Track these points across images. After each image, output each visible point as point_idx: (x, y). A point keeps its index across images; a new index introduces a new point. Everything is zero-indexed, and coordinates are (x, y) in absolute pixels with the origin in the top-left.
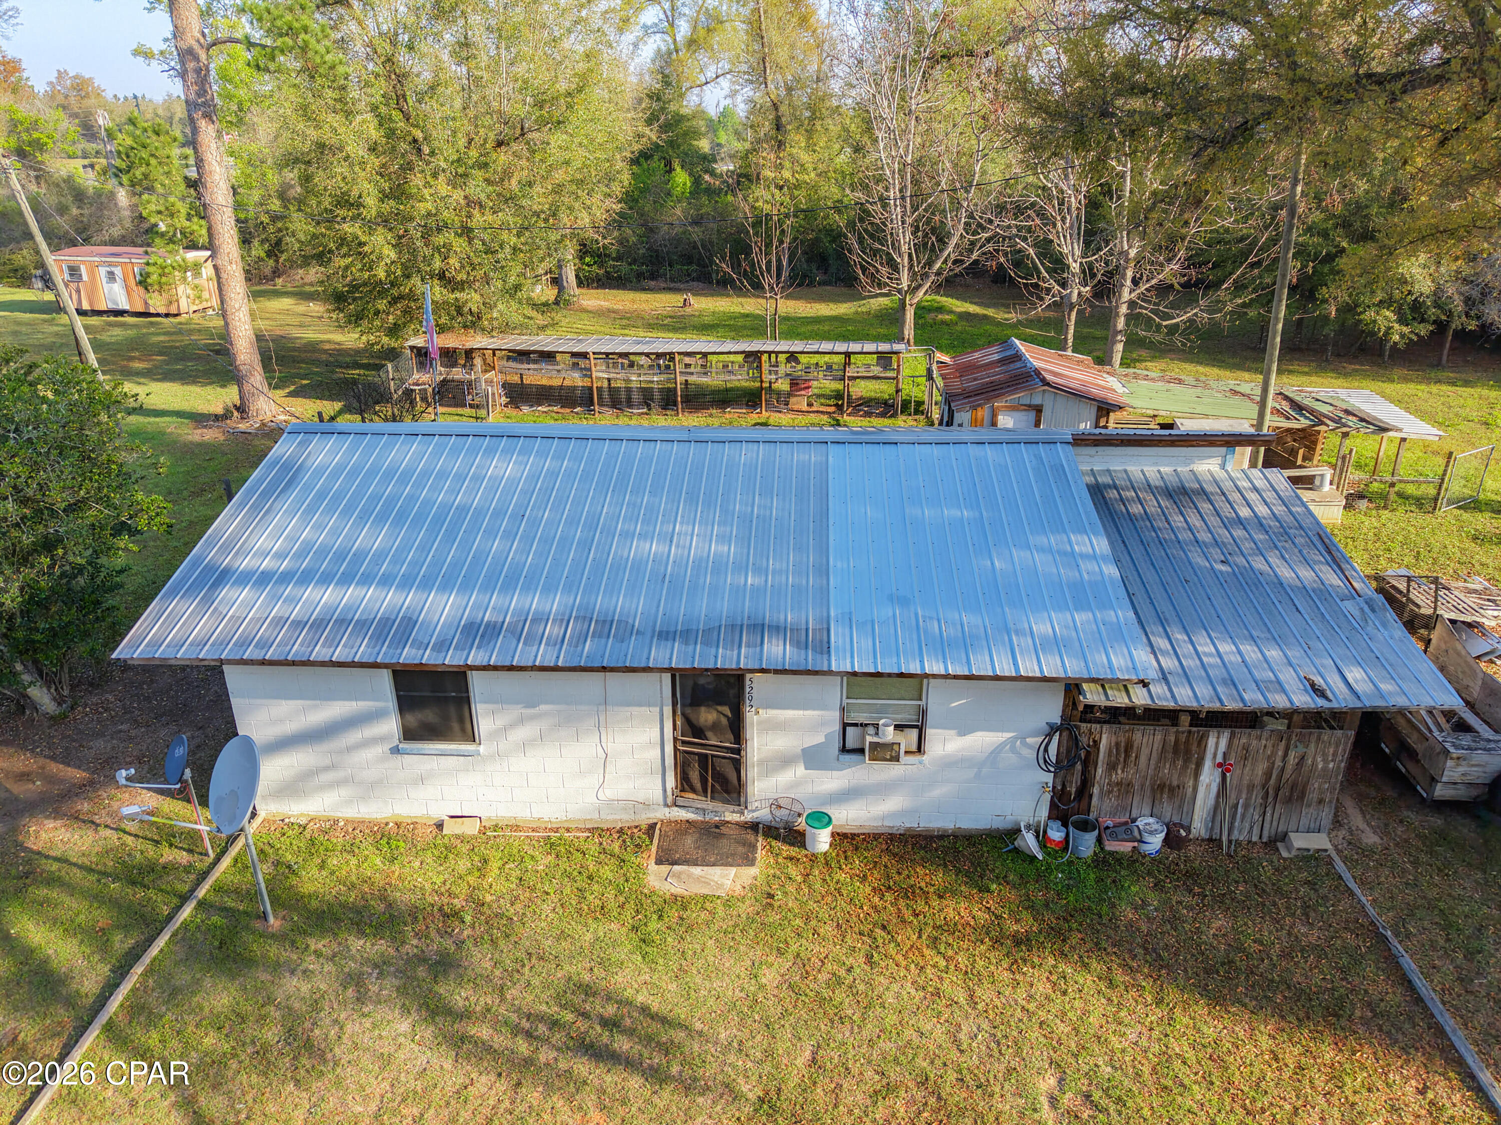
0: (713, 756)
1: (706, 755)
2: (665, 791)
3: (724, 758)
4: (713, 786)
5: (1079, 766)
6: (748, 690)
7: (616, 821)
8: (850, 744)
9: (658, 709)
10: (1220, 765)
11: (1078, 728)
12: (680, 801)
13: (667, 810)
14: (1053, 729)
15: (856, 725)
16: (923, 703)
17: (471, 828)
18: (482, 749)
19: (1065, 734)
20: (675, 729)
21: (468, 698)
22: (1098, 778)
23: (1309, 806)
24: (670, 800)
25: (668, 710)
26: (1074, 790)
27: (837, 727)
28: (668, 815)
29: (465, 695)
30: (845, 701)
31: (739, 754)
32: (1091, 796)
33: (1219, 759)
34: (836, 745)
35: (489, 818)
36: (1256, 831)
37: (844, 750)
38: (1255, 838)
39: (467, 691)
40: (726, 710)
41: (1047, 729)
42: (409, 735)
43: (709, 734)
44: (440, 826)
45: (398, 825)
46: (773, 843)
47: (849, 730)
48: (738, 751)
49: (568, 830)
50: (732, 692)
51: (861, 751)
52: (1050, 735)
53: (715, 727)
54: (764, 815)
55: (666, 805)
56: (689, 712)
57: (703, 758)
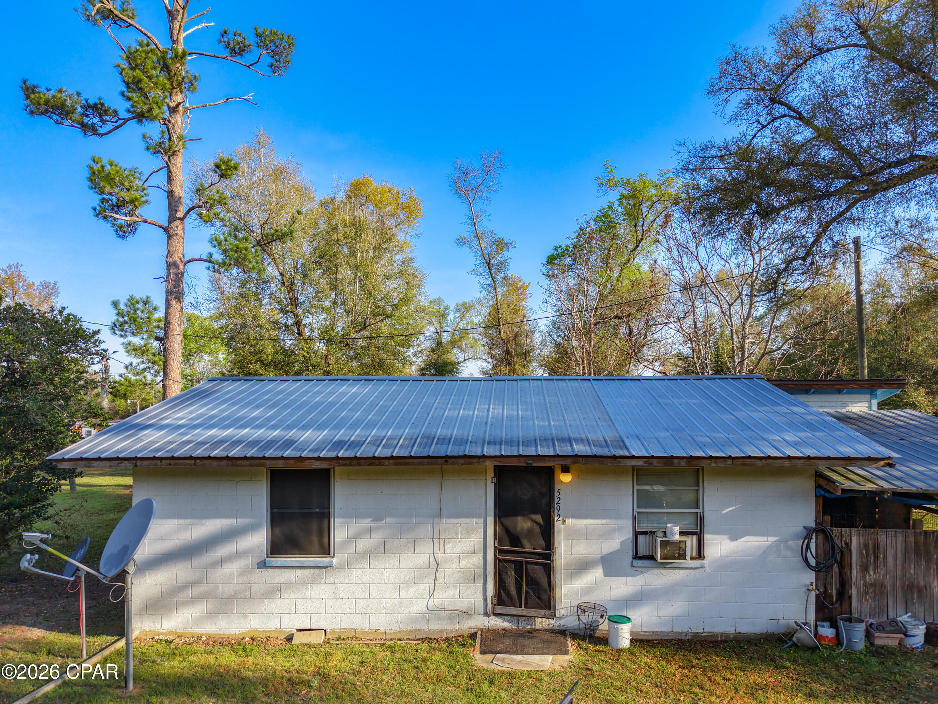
0: (527, 563)
1: (521, 562)
2: (485, 600)
3: (537, 564)
4: (527, 592)
5: (836, 568)
6: (556, 500)
7: (441, 631)
8: (641, 552)
9: (482, 520)
11: (831, 532)
12: (499, 610)
13: (486, 619)
14: (808, 533)
15: (645, 533)
16: (700, 510)
17: (317, 638)
18: (335, 560)
19: (821, 537)
20: (495, 538)
21: (329, 513)
22: (854, 579)
24: (489, 609)
25: (491, 522)
26: (834, 592)
27: (628, 535)
28: (486, 624)
29: (326, 511)
30: (636, 510)
31: (550, 560)
32: (850, 597)
34: (630, 552)
35: (333, 630)
37: (636, 557)
39: (329, 507)
40: (539, 518)
41: (805, 533)
42: (275, 547)
43: (525, 542)
44: (290, 639)
45: (253, 639)
46: (581, 643)
47: (641, 538)
48: (548, 557)
49: (400, 640)
50: (544, 501)
51: (652, 557)
52: (808, 537)
53: (530, 532)
54: (571, 622)
55: (486, 614)
56: (508, 521)
57: (518, 566)
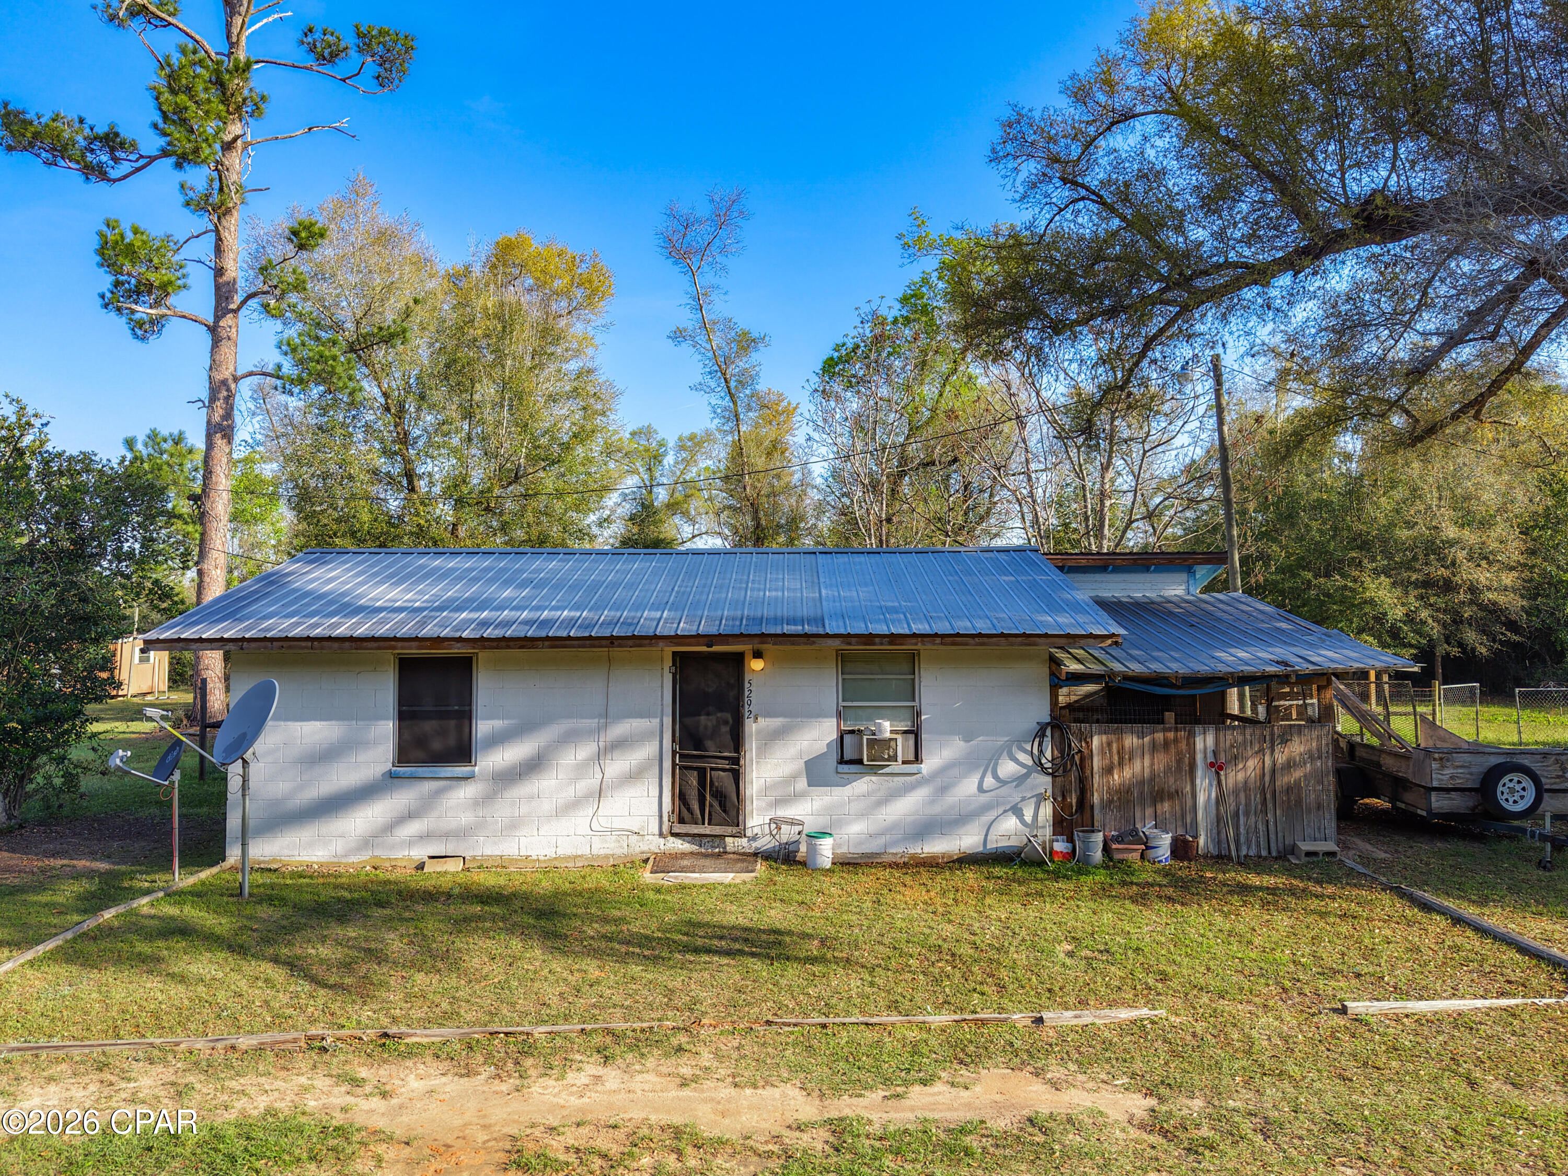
0: (712, 769)
1: (705, 769)
2: (661, 817)
3: (724, 770)
4: (711, 806)
5: (1075, 771)
6: (747, 693)
7: (607, 857)
8: (848, 756)
9: (658, 720)
10: (1212, 765)
11: (1069, 727)
12: (678, 828)
13: (662, 841)
14: (1043, 730)
15: (852, 732)
16: (916, 704)
17: (454, 867)
18: (477, 769)
19: (1057, 733)
20: (673, 741)
21: (471, 711)
22: (1096, 786)
23: (1309, 811)
24: (665, 829)
25: (668, 721)
26: (1074, 801)
27: (834, 736)
28: (662, 847)
29: (467, 708)
30: (842, 704)
31: (738, 764)
32: (1092, 807)
33: (1210, 759)
34: (834, 757)
35: (474, 858)
36: (1263, 843)
37: (842, 761)
38: (1264, 853)
39: (470, 704)
40: (725, 715)
41: (1039, 728)
42: (404, 755)
43: (709, 744)
46: (772, 863)
47: (847, 738)
48: (736, 761)
49: (556, 868)
50: (732, 694)
51: (859, 762)
52: (1042, 734)
53: (715, 734)
54: (765, 843)
55: (661, 835)
56: (689, 721)
57: (702, 772)
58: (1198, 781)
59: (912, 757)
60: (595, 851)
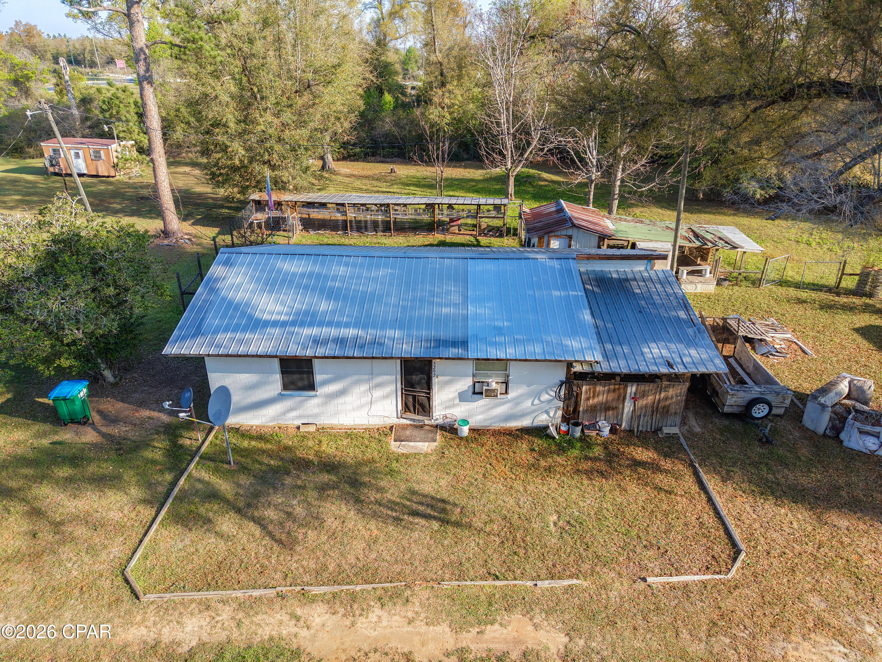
0: (418, 396)
1: (415, 396)
2: (397, 411)
3: (423, 396)
4: (418, 409)
5: (573, 399)
6: (433, 367)
7: (375, 425)
8: (476, 391)
9: (394, 377)
10: (633, 398)
11: (573, 382)
12: (404, 416)
13: (398, 420)
14: (562, 383)
15: (479, 382)
16: (507, 372)
17: (312, 429)
18: (318, 393)
19: (567, 385)
20: (402, 384)
21: (313, 371)
22: (582, 404)
23: (671, 415)
24: (399, 416)
25: (399, 377)
26: (572, 409)
27: (471, 384)
28: (398, 422)
29: (311, 370)
30: (475, 372)
32: (579, 412)
33: (633, 396)
34: (471, 391)
35: (320, 424)
36: (649, 427)
37: (474, 393)
38: (649, 430)
39: (312, 368)
40: (424, 376)
41: (560, 383)
42: (285, 387)
43: (417, 386)
44: (298, 428)
45: (280, 428)
46: (444, 433)
47: (477, 384)
48: (429, 394)
49: (355, 429)
50: (427, 368)
51: (481, 393)
52: (561, 386)
53: (419, 383)
54: (440, 422)
55: (397, 418)
56: (408, 377)
57: (414, 397)
58: (626, 404)
59: (504, 392)
60: (370, 423)
